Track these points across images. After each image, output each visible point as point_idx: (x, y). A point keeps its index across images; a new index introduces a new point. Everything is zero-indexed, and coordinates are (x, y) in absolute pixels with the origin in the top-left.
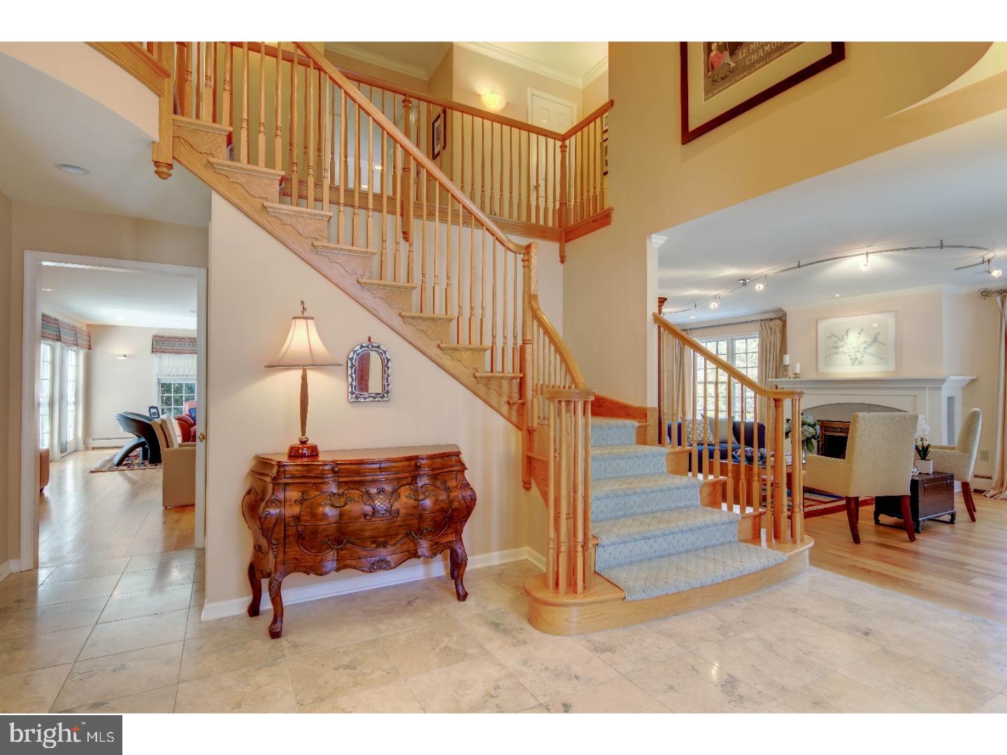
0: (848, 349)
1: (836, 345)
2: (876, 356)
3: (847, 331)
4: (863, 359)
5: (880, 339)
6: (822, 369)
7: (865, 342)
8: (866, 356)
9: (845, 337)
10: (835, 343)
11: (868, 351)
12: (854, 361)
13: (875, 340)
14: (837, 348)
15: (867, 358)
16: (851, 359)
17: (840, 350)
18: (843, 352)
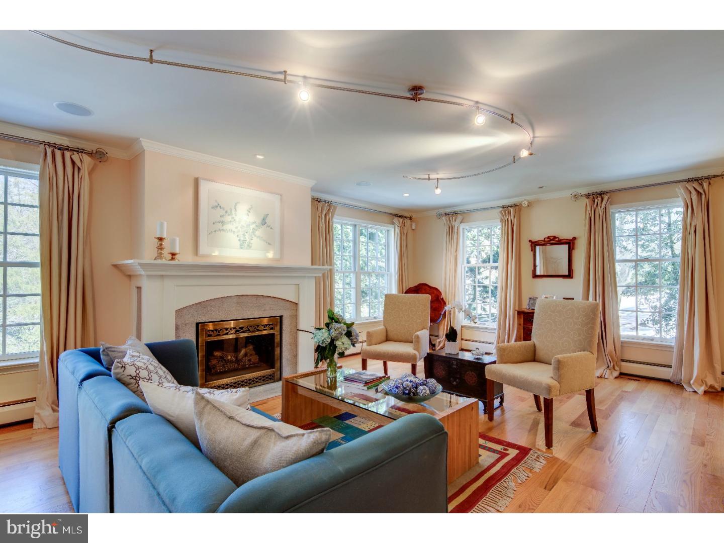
0: (236, 228)
1: (222, 219)
2: (264, 241)
3: (236, 204)
4: (252, 242)
5: (268, 221)
6: (203, 248)
7: (254, 223)
8: (255, 238)
9: (233, 212)
10: (222, 216)
11: (257, 233)
12: (243, 244)
13: (264, 222)
14: (223, 223)
15: (256, 242)
16: (239, 240)
17: (228, 227)
18: (231, 231)
